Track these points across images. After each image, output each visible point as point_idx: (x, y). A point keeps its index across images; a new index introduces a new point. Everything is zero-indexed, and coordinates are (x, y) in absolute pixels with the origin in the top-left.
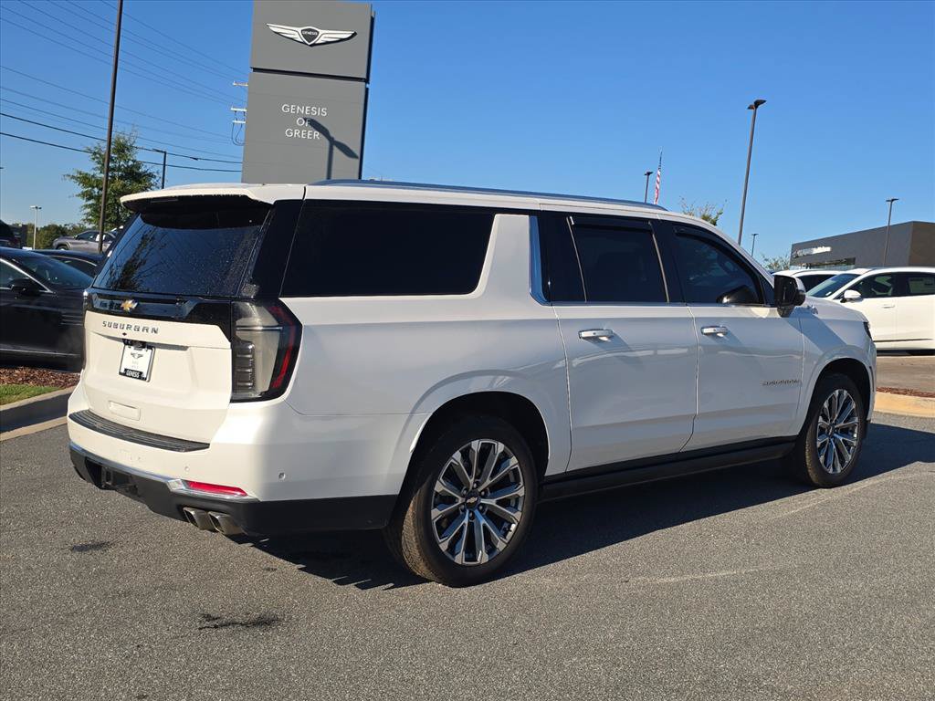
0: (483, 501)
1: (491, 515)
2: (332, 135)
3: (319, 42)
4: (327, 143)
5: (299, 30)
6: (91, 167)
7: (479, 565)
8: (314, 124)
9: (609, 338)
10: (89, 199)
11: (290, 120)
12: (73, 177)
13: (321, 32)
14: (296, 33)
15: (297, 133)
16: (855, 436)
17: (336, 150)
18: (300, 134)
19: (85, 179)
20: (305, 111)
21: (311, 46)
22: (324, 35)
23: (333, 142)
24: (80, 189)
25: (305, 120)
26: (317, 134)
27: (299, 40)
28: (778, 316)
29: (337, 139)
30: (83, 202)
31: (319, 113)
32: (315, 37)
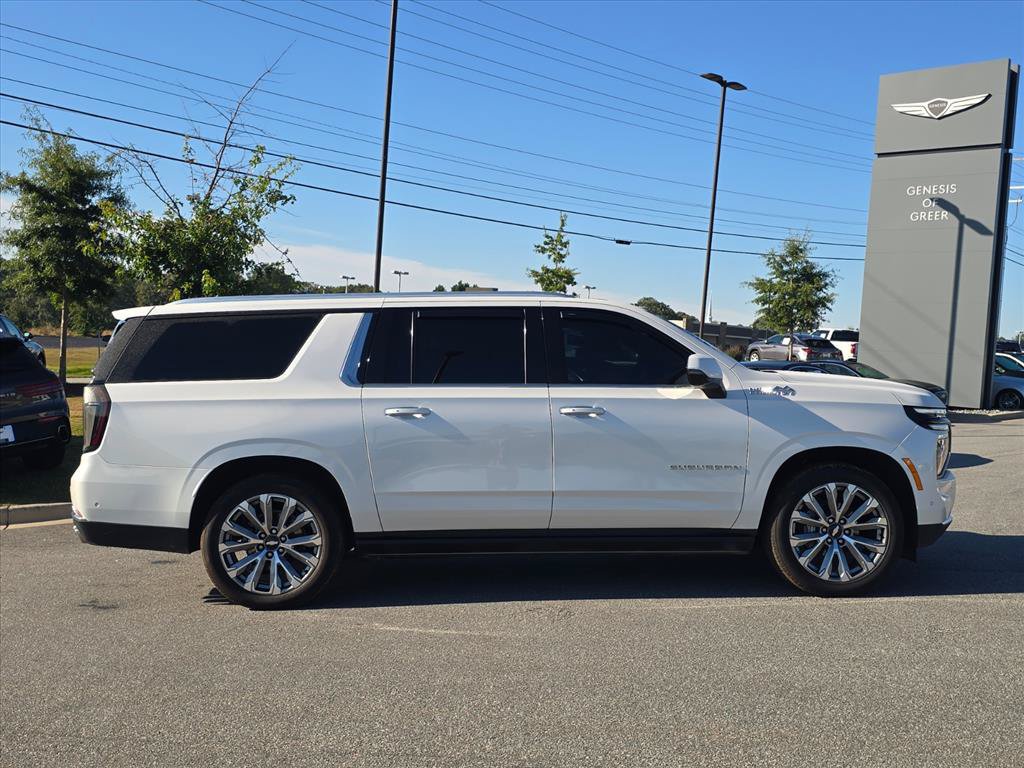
0: (261, 542)
1: (288, 558)
2: (962, 212)
3: (948, 113)
4: (956, 222)
5: (926, 104)
6: (766, 273)
7: (271, 595)
8: (942, 203)
9: (423, 415)
10: (763, 305)
11: (915, 203)
12: (750, 284)
13: (950, 101)
14: (922, 108)
15: (923, 215)
16: (884, 541)
17: (966, 227)
18: (927, 217)
19: (761, 285)
20: (932, 190)
21: (939, 119)
22: (953, 105)
23: (963, 220)
24: (756, 294)
25: (932, 200)
26: (945, 214)
27: (927, 115)
28: (704, 397)
29: (967, 216)
30: (759, 307)
31: (948, 191)
32: (943, 109)
